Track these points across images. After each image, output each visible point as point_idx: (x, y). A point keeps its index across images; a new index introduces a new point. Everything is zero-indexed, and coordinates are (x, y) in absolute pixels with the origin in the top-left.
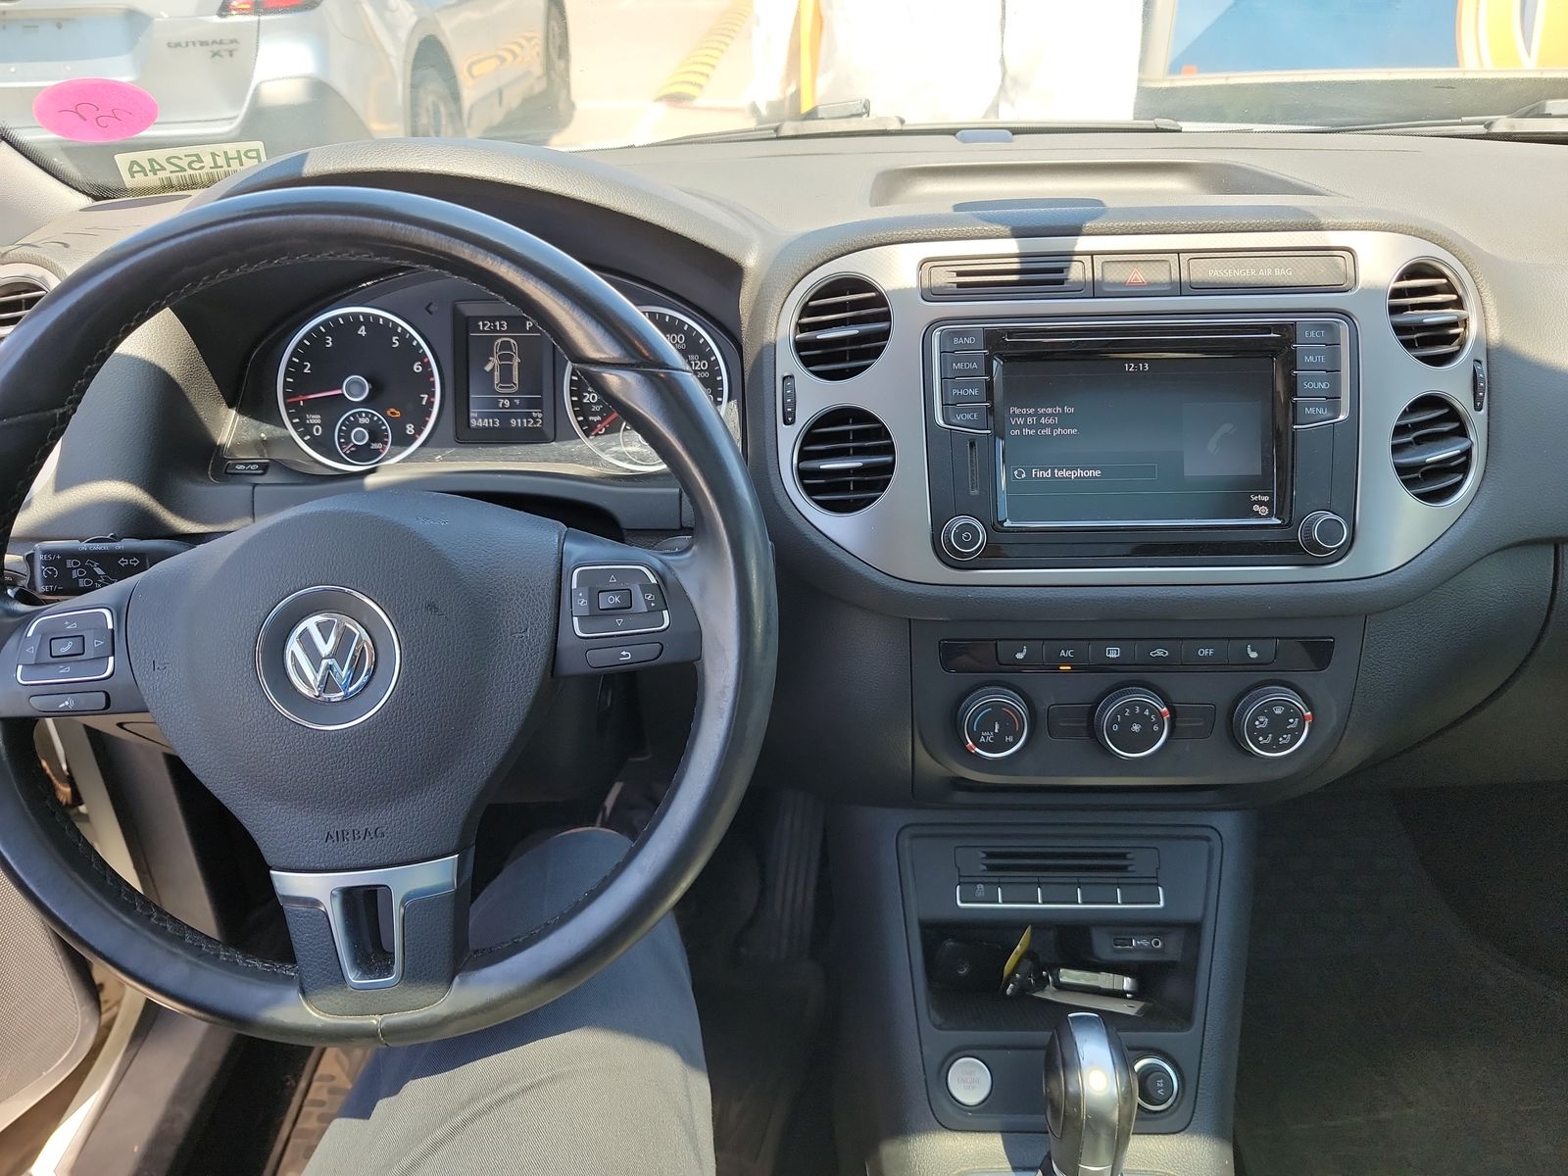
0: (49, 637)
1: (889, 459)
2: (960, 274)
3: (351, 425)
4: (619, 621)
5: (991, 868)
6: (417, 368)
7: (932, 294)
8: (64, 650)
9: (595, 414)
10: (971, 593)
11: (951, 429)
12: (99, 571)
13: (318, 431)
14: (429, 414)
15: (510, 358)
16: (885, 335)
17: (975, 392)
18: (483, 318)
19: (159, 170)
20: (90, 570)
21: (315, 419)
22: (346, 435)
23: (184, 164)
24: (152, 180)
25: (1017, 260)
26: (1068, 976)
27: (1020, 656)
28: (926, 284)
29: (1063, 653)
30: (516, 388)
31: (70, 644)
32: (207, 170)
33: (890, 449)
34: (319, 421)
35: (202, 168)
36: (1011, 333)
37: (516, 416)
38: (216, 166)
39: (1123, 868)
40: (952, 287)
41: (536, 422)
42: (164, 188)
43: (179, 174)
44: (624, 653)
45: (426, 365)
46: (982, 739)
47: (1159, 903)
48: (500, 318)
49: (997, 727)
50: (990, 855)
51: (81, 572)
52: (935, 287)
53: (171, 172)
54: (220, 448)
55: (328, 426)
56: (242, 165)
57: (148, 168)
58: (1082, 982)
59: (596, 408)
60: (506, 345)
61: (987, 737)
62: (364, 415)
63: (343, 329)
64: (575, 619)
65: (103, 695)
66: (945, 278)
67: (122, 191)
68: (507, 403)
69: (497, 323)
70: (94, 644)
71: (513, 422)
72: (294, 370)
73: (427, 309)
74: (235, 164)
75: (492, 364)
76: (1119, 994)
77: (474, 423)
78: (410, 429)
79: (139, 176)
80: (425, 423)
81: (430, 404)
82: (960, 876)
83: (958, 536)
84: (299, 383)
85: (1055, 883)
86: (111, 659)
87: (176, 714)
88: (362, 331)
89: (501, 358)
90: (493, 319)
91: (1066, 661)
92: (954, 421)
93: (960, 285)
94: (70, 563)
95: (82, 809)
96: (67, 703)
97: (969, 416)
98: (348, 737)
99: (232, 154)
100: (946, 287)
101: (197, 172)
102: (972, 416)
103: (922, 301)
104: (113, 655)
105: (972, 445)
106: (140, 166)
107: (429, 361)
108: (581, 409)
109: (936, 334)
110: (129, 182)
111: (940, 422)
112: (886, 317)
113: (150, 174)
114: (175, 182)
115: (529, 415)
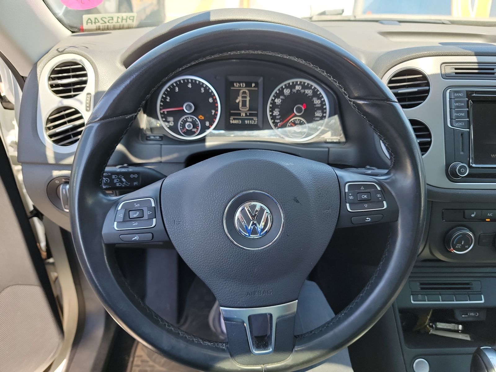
0: (128, 210)
1: (429, 140)
2: (456, 69)
3: (185, 122)
4: (366, 206)
5: (422, 289)
6: (211, 100)
7: (446, 76)
8: (135, 216)
9: (278, 119)
10: (460, 192)
11: (454, 129)
12: (124, 180)
13: (172, 124)
14: (215, 118)
15: (246, 97)
16: (428, 91)
17: (463, 114)
18: (236, 82)
19: (97, 22)
20: (120, 179)
21: (171, 119)
22: (183, 126)
23: (106, 20)
24: (94, 26)
25: (477, 64)
26: (440, 325)
27: (473, 215)
28: (443, 72)
29: (489, 215)
30: (248, 109)
31: (138, 213)
32: (114, 24)
33: (429, 136)
34: (173, 120)
35: (112, 22)
36: (477, 92)
37: (247, 119)
38: (118, 22)
39: (469, 288)
40: (453, 74)
41: (255, 122)
42: (97, 30)
43: (104, 25)
44: (367, 218)
45: (215, 100)
46: (457, 247)
47: (482, 300)
48: (242, 82)
49: (463, 242)
50: (421, 284)
51: (117, 180)
52: (447, 74)
53: (101, 24)
54: (142, 129)
55: (176, 122)
56: (126, 21)
57: (93, 21)
58: (445, 327)
59: (278, 117)
60: (244, 93)
61: (458, 246)
62: (190, 118)
63: (183, 85)
64: (348, 205)
65: (151, 234)
66: (450, 70)
67: (82, 30)
68: (244, 115)
69: (241, 84)
70: (147, 213)
71: (246, 122)
72: (164, 100)
73: (215, 78)
74: (124, 22)
75: (239, 100)
76: (457, 331)
77: (231, 122)
78: (207, 124)
79: (89, 24)
80: (214, 122)
81: (216, 114)
82: (412, 292)
83: (459, 170)
84: (165, 105)
85: (447, 294)
86: (154, 220)
87: (184, 243)
88: (190, 86)
89: (243, 97)
90: (240, 83)
91: (488, 218)
92: (455, 125)
93: (456, 73)
94: (113, 177)
95: (51, 260)
96: (136, 238)
97: (461, 124)
98: (261, 253)
99: (125, 17)
100: (451, 74)
101: (110, 24)
102: (462, 124)
103: (442, 79)
104: (155, 218)
105: (462, 135)
106: (91, 21)
107: (216, 98)
108: (273, 118)
109: (448, 91)
110: (85, 27)
111: (449, 125)
112: (428, 84)
113: (93, 24)
114: (101, 27)
115: (252, 119)
